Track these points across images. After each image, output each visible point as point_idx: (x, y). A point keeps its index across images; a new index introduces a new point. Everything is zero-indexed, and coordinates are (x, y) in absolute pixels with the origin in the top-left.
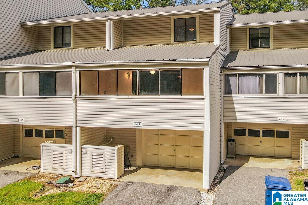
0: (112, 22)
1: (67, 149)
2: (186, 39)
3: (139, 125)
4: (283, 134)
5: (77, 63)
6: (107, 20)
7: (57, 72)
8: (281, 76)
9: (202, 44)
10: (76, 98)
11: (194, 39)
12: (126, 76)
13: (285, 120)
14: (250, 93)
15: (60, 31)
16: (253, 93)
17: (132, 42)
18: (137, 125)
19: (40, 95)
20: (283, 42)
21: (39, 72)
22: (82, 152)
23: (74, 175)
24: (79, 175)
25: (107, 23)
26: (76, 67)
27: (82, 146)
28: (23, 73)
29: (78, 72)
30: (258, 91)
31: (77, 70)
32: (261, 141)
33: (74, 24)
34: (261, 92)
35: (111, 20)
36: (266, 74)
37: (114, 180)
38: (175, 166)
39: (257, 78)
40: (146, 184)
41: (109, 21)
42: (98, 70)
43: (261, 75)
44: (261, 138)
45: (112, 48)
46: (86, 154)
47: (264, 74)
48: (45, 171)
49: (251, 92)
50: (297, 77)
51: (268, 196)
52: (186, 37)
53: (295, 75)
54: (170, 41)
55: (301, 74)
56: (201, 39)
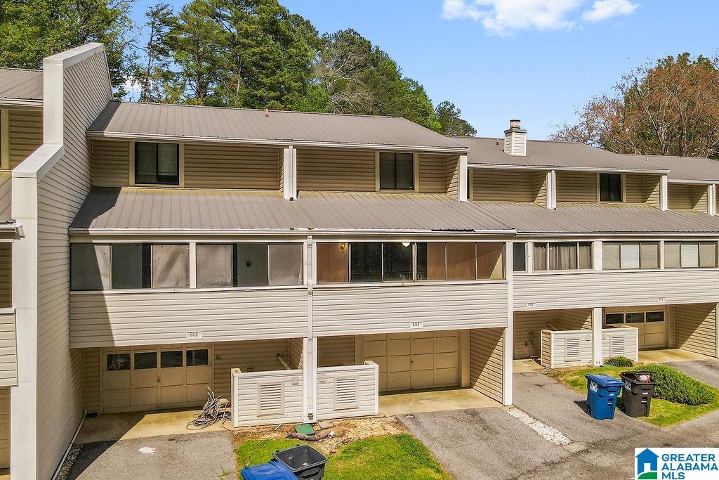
0: (295, 150)
2: (396, 186)
3: (418, 327)
5: (317, 231)
6: (287, 147)
8: (530, 247)
9: (423, 195)
10: (313, 288)
11: (410, 186)
13: (535, 306)
18: (415, 327)
19: (234, 285)
23: (306, 420)
24: (315, 420)
25: (286, 151)
26: (313, 236)
27: (320, 369)
28: (197, 244)
29: (315, 245)
31: (314, 241)
37: (376, 416)
38: (412, 386)
41: (291, 147)
46: (324, 382)
48: (242, 423)
50: (546, 247)
51: (601, 396)
52: (395, 182)
53: (544, 245)
54: (373, 186)
55: (551, 244)
56: (421, 187)
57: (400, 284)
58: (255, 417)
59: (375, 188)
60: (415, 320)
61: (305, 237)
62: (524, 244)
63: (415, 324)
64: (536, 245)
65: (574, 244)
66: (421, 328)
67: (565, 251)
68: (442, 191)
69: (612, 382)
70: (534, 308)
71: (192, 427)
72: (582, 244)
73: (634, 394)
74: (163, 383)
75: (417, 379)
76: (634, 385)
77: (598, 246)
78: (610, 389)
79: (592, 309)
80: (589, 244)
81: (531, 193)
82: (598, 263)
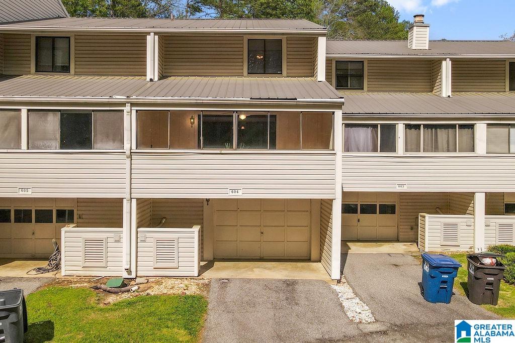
0: (157, 37)
1: (112, 235)
2: (264, 71)
3: (236, 194)
4: (387, 209)
5: (135, 99)
6: (149, 33)
7: (93, 111)
8: (400, 128)
10: (131, 153)
11: (278, 71)
12: (188, 122)
13: (405, 187)
14: (359, 151)
15: (48, 44)
16: (364, 151)
17: (177, 71)
18: (234, 194)
19: (61, 148)
20: (379, 83)
21: (59, 110)
22: (137, 238)
23: (125, 275)
24: (133, 276)
25: (149, 39)
26: (133, 105)
27: (139, 229)
28: (29, 111)
29: (134, 112)
30: (371, 148)
31: (132, 108)
32: (359, 220)
33: (75, 35)
34: (375, 150)
35: (155, 34)
36: (382, 125)
37: (195, 278)
38: (262, 256)
39: (370, 130)
40: (250, 280)
41: (152, 34)
42: (169, 111)
43: (375, 126)
44: (359, 215)
45: (156, 79)
46: (144, 241)
47: (379, 125)
48: (68, 273)
49: (361, 149)
50: (420, 129)
51: (433, 277)
52: (265, 68)
53: (417, 127)
54: (242, 71)
55: (426, 126)
56: (289, 71)
57: (219, 152)
58: (80, 268)
59: (243, 73)
60: (234, 187)
61: (123, 104)
62: (394, 125)
63: (233, 190)
64: (408, 127)
65: (453, 127)
66: (240, 195)
67: (442, 134)
68: (310, 75)
69: (449, 263)
70: (405, 189)
71: (34, 272)
72: (462, 127)
73: (477, 279)
74: (37, 235)
75: (268, 249)
76: (477, 269)
77: (481, 129)
78: (442, 270)
79: (474, 193)
80: (472, 127)
81: (429, 84)
82: (481, 146)
